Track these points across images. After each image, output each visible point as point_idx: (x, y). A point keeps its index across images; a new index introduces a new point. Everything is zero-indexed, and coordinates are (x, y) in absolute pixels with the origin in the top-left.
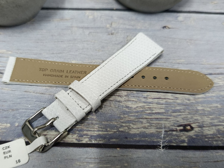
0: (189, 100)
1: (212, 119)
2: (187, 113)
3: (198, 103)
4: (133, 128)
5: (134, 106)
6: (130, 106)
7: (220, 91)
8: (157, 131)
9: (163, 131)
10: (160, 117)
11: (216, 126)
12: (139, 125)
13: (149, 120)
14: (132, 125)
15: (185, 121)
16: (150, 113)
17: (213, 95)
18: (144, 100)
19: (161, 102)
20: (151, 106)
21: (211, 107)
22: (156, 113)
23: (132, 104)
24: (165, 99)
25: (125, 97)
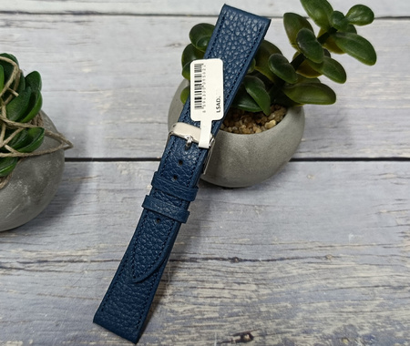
4: (178, 341)
8: (208, 344)
9: (215, 342)
11: (282, 333)
14: (177, 336)
19: (215, 302)
20: (203, 308)
22: (208, 319)
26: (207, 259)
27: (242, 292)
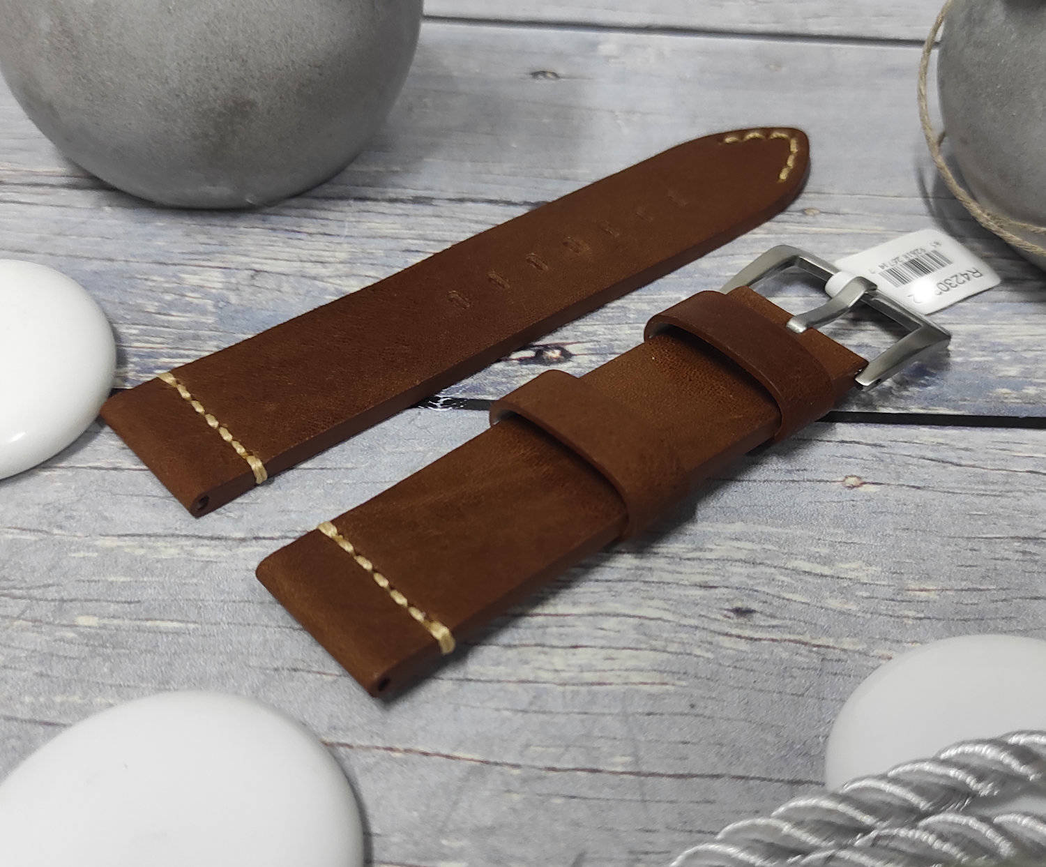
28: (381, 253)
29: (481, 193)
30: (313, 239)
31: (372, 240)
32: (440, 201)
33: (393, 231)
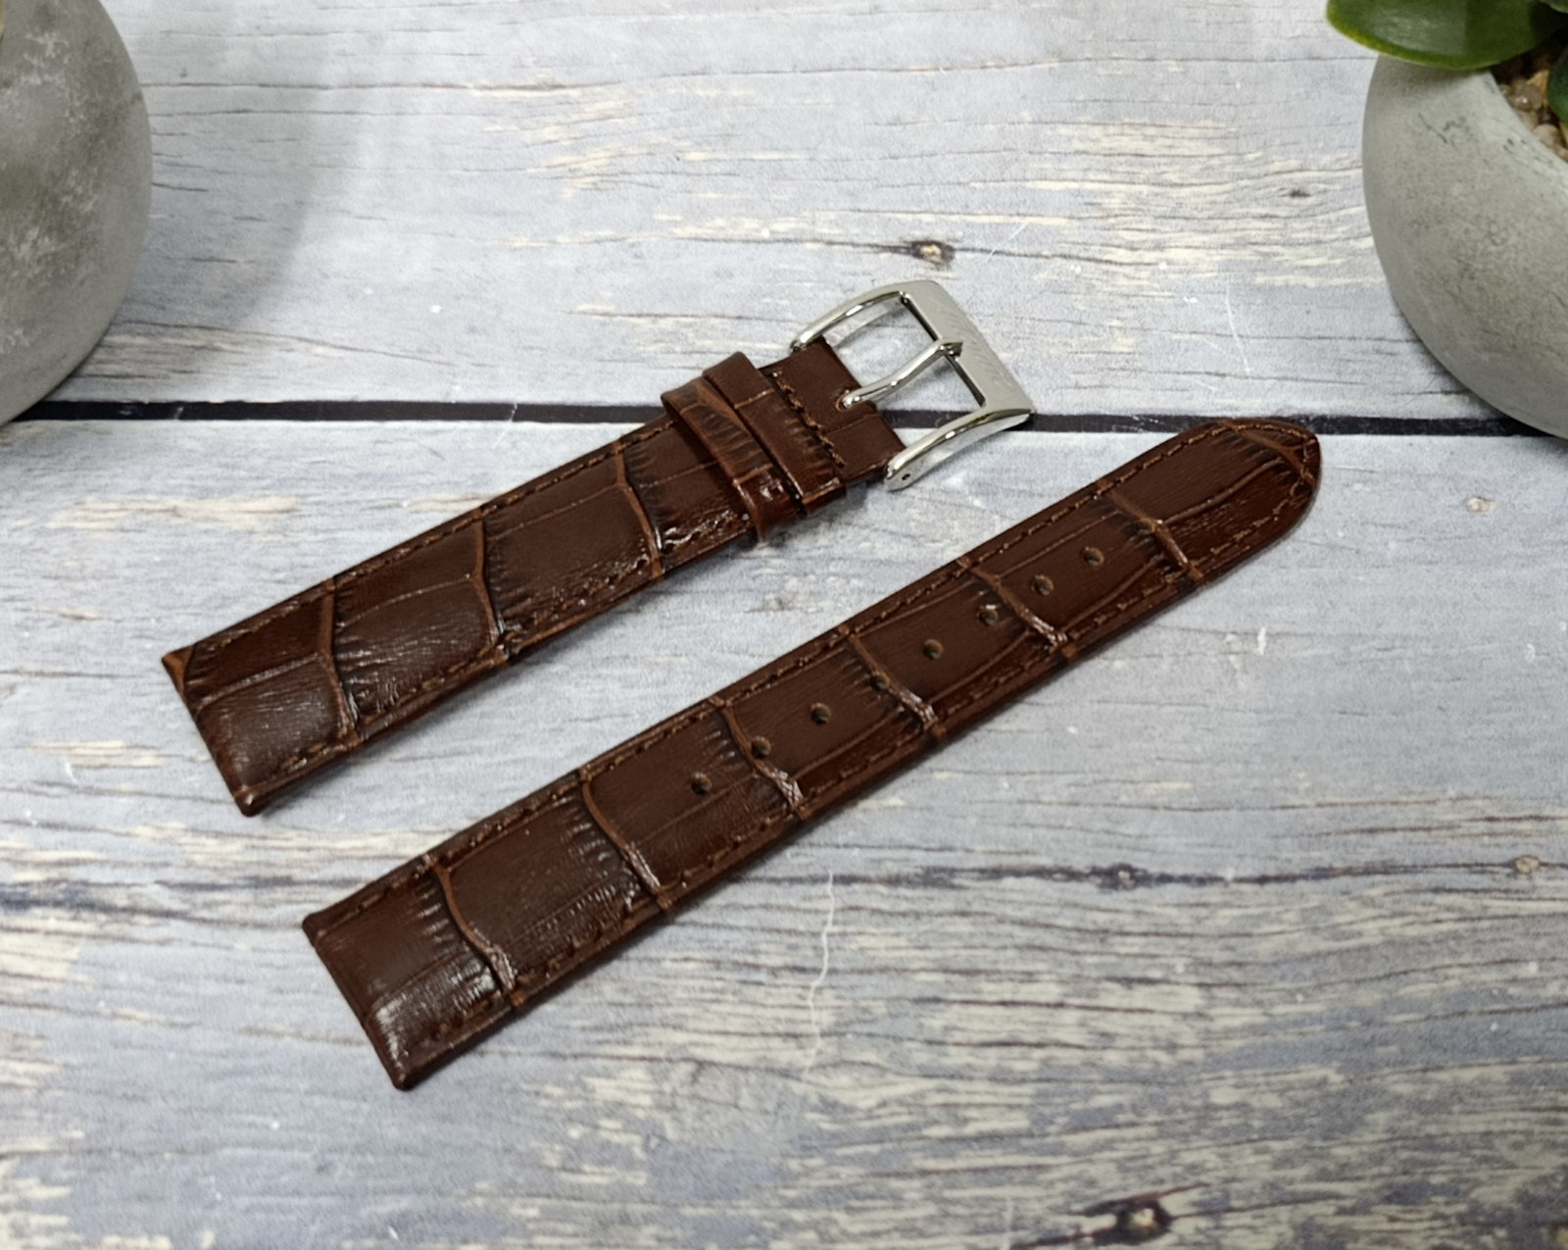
0: (1172, 1047)
1: (1284, 1161)
2: (1151, 1131)
3: (1216, 1063)
5: (865, 1100)
6: (845, 1098)
7: (1358, 982)
10: (997, 1158)
11: (1296, 1200)
12: (883, 1216)
13: (938, 1181)
15: (1132, 1180)
16: (948, 1140)
17: (1315, 1008)
18: (923, 1056)
19: (1020, 1066)
21: (1290, 1087)
23: (860, 1085)
24: (1040, 1045)
25: (820, 1043)
26: (996, 873)
27: (1138, 1019)
28: (880, 1008)
29: (1027, 852)
30: (779, 982)
31: (865, 979)
32: (964, 874)
33: (897, 954)
